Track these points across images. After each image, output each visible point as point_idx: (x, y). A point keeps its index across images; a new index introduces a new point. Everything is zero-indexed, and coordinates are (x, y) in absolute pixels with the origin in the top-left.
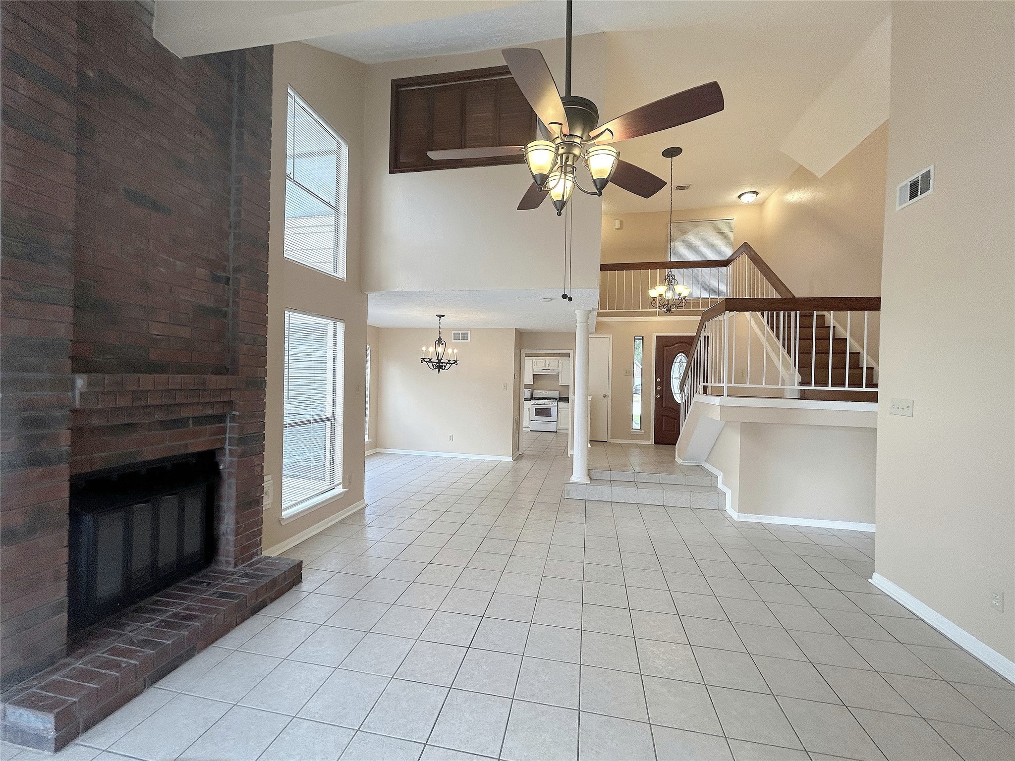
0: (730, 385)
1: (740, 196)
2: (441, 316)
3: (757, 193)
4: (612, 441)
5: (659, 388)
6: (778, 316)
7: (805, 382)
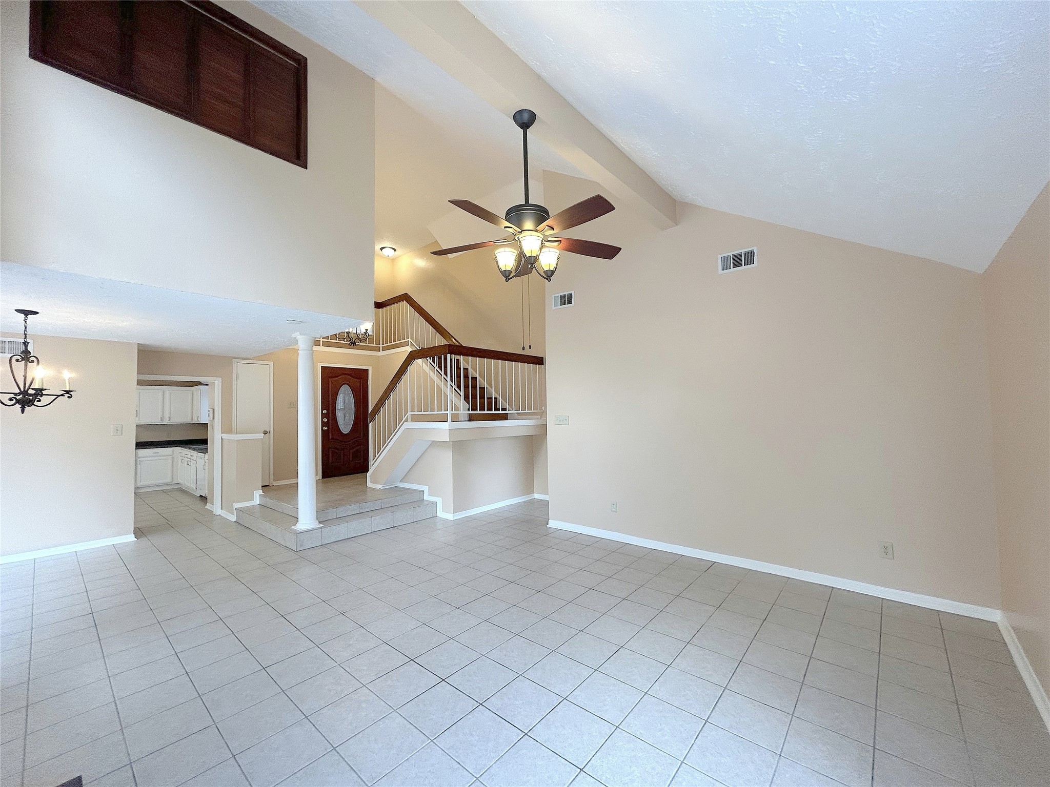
0: (452, 412)
1: (382, 249)
2: (27, 313)
3: (395, 250)
4: (276, 484)
5: (325, 420)
6: (446, 359)
7: (474, 409)
